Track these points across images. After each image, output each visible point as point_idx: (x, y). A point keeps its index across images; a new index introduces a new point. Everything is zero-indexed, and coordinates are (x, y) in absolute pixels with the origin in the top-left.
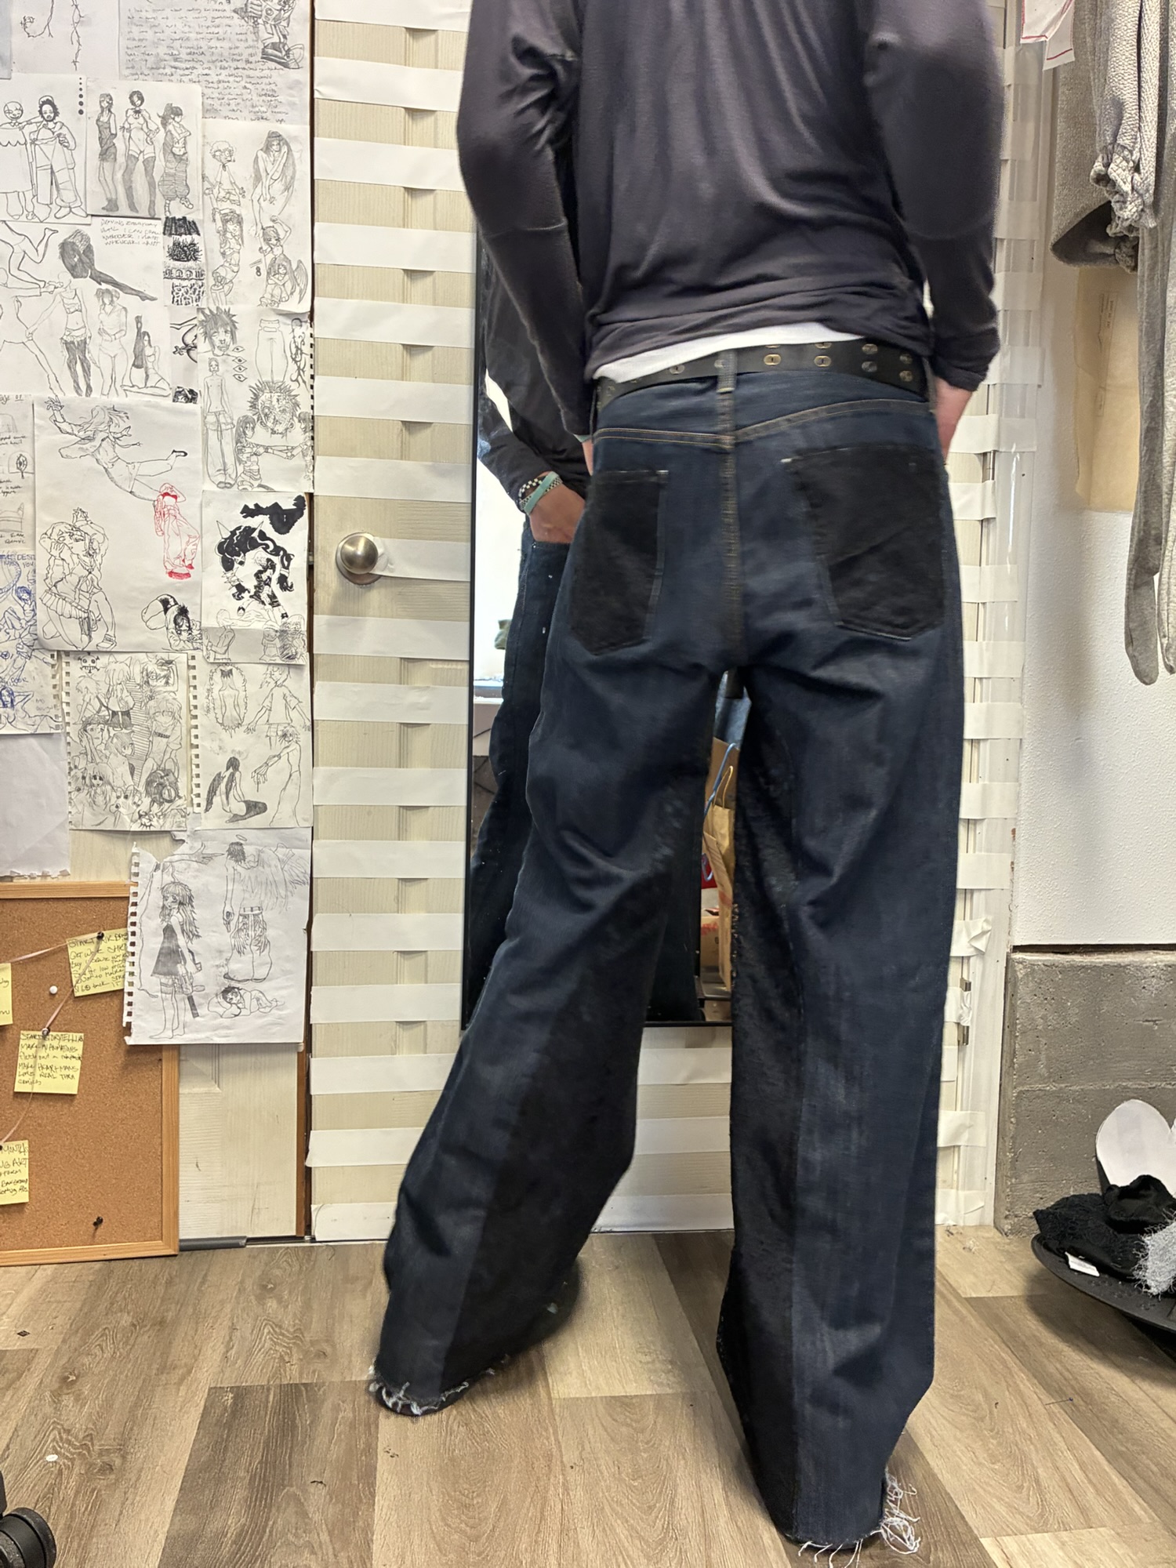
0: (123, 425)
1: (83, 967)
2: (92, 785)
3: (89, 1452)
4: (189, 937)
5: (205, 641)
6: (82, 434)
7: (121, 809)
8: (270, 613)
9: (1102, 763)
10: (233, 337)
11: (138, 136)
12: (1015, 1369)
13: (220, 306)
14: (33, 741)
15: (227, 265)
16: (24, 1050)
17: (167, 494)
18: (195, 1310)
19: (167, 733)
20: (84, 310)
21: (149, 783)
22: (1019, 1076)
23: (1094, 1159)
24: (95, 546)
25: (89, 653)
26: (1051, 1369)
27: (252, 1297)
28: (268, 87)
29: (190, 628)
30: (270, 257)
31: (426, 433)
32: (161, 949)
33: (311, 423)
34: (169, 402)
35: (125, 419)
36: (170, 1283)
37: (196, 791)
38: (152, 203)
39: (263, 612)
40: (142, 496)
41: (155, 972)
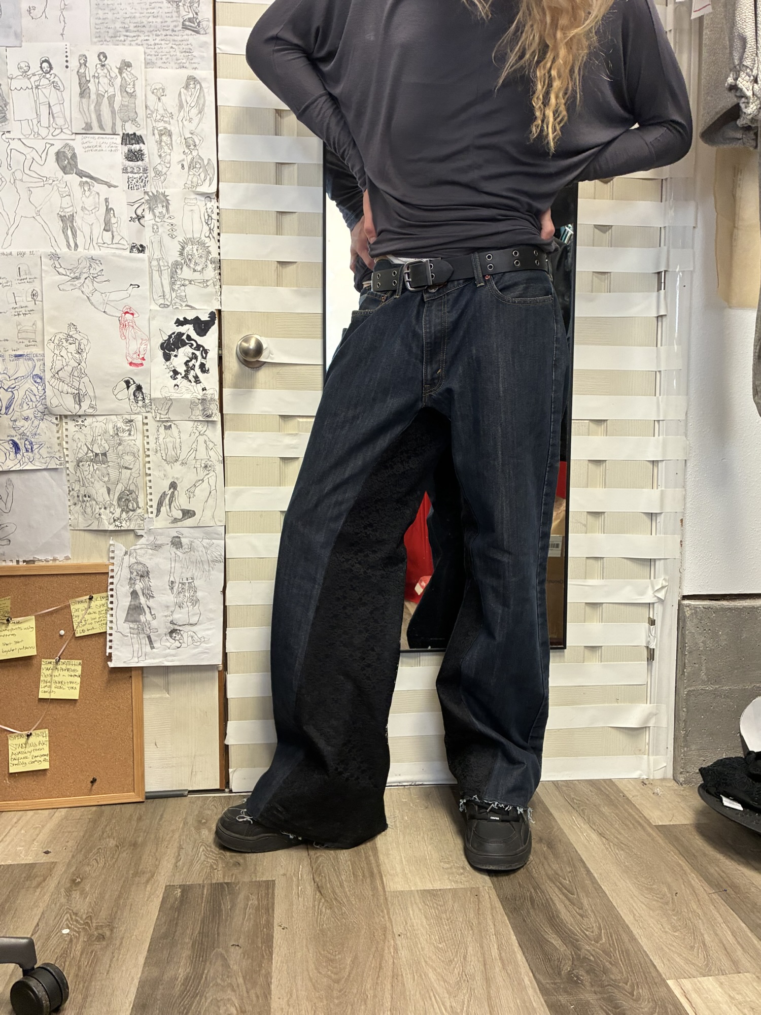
0: (98, 269)
1: (80, 618)
2: (84, 501)
3: (89, 927)
4: (147, 597)
5: (154, 407)
6: (72, 275)
7: (102, 516)
8: (195, 388)
9: (740, 475)
10: (167, 210)
11: (104, 81)
12: (689, 871)
13: (159, 190)
14: (45, 473)
15: (162, 163)
16: (44, 671)
17: (127, 312)
18: (156, 836)
19: (131, 467)
20: (72, 195)
21: (119, 499)
22: (689, 681)
23: (738, 735)
24: (82, 347)
25: (80, 416)
26: (712, 871)
27: (192, 829)
28: (187, 47)
29: (144, 399)
30: (190, 157)
31: (292, 269)
32: (130, 605)
33: (219, 264)
35: (100, 265)
36: (140, 819)
37: (150, 503)
38: (114, 124)
39: (190, 387)
40: (111, 314)
41: (126, 621)
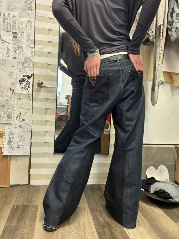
4: (13, 139)
5: (17, 95)
7: (3, 120)
8: (27, 91)
10: (22, 50)
11: (9, 20)
13: (20, 45)
15: (22, 39)
17: (11, 73)
18: (11, 195)
19: (10, 109)
21: (7, 116)
23: (146, 175)
24: (0, 80)
27: (20, 193)
28: (29, 13)
29: (14, 93)
30: (28, 38)
31: (51, 65)
32: (8, 141)
33: (34, 63)
34: (12, 59)
35: (5, 61)
36: (8, 191)
37: (15, 117)
38: (10, 30)
39: (25, 91)
40: (7, 73)
41: (7, 144)
